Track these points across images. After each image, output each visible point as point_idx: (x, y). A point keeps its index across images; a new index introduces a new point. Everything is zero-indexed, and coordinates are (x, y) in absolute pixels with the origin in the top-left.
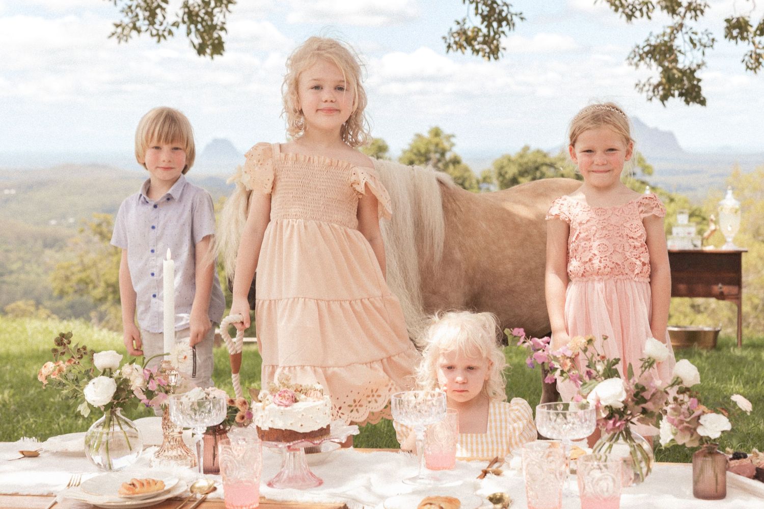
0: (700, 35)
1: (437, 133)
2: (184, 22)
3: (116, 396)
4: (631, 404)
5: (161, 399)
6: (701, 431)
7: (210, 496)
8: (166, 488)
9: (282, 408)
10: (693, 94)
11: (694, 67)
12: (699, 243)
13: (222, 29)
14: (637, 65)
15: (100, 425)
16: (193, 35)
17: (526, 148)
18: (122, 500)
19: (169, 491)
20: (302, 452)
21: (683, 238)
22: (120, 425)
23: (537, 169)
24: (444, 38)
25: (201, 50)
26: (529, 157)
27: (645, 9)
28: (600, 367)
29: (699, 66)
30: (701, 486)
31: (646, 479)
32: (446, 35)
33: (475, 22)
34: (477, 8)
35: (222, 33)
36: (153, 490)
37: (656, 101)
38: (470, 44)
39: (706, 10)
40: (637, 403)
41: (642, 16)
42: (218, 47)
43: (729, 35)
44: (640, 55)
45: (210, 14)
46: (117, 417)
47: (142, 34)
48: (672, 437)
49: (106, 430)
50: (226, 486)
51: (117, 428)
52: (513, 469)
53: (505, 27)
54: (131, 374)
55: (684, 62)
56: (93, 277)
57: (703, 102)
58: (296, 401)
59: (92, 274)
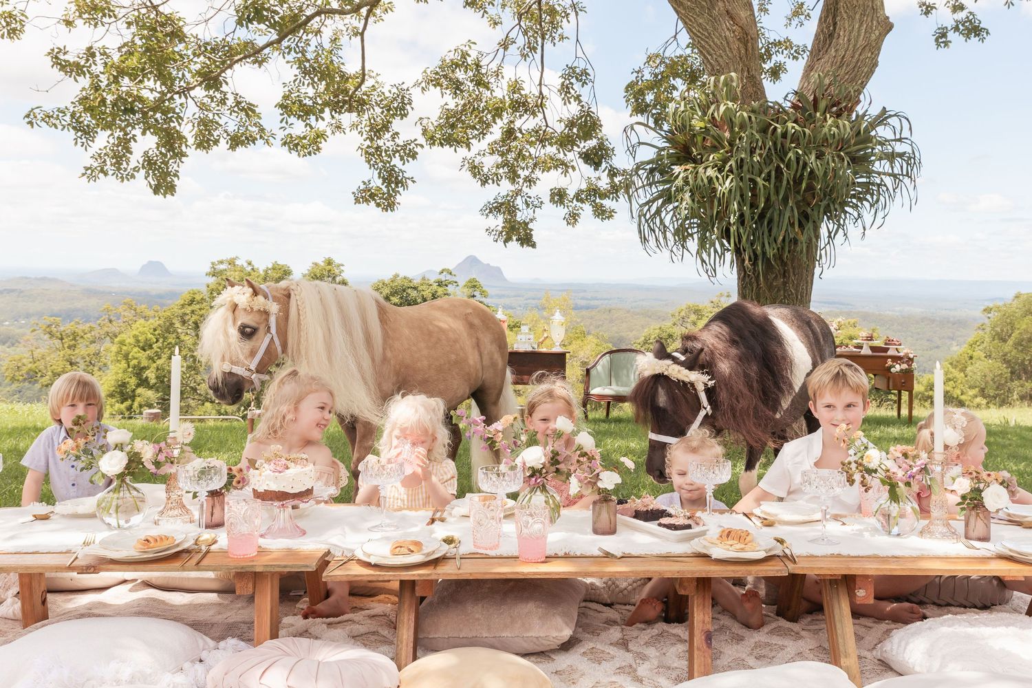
0: (533, 199)
1: (329, 262)
2: (143, 167)
3: (128, 467)
4: (548, 465)
5: (167, 469)
6: (600, 485)
7: (213, 548)
8: (176, 542)
9: (277, 474)
10: (527, 240)
11: (527, 221)
12: (536, 346)
13: (175, 175)
14: (487, 215)
15: (111, 491)
16: (150, 179)
17: (397, 276)
18: (138, 554)
19: (178, 545)
20: (290, 509)
21: (525, 342)
22: (129, 490)
23: (404, 291)
24: (353, 193)
25: (156, 190)
26: (399, 282)
27: (495, 178)
28: (524, 438)
29: (531, 220)
30: (599, 525)
31: (557, 521)
32: (355, 191)
33: (377, 182)
34: (379, 173)
35: (175, 179)
36: (165, 545)
37: (501, 243)
38: (374, 200)
39: (538, 182)
40: (552, 465)
41: (493, 183)
42: (171, 189)
43: (552, 200)
44: (490, 209)
45: (166, 163)
46: (127, 484)
47: (109, 177)
48: (579, 489)
49: (116, 495)
50: (230, 538)
51: (128, 495)
52: (455, 517)
53: (401, 189)
54: (142, 448)
55: (520, 217)
56: (42, 367)
57: (534, 246)
58: (287, 468)
59: (41, 365)
